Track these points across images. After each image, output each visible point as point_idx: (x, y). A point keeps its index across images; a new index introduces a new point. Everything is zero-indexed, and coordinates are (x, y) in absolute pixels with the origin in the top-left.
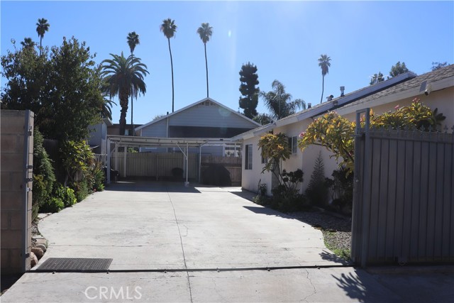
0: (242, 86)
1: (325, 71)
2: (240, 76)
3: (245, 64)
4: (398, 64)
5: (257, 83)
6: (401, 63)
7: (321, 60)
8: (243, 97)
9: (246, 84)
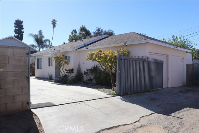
0: (15, 29)
1: (54, 26)
2: (14, 25)
3: (17, 19)
4: (83, 26)
5: (23, 29)
6: (84, 26)
7: (52, 21)
8: (16, 35)
9: (17, 29)
